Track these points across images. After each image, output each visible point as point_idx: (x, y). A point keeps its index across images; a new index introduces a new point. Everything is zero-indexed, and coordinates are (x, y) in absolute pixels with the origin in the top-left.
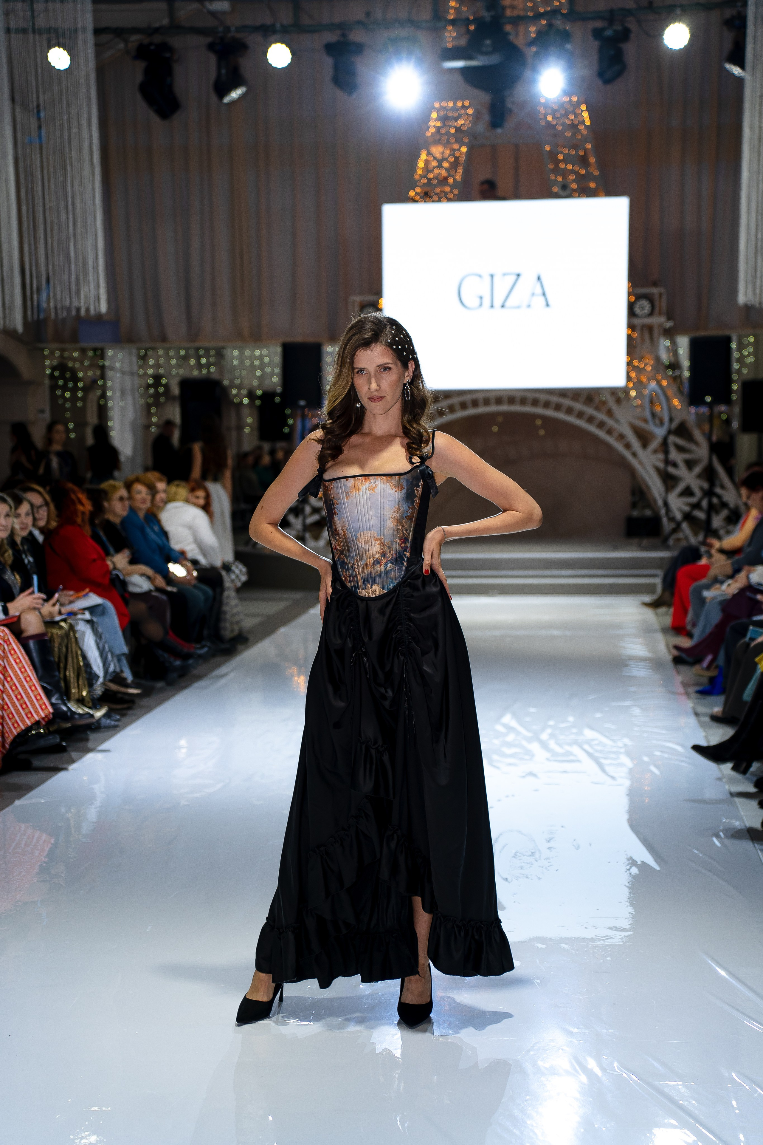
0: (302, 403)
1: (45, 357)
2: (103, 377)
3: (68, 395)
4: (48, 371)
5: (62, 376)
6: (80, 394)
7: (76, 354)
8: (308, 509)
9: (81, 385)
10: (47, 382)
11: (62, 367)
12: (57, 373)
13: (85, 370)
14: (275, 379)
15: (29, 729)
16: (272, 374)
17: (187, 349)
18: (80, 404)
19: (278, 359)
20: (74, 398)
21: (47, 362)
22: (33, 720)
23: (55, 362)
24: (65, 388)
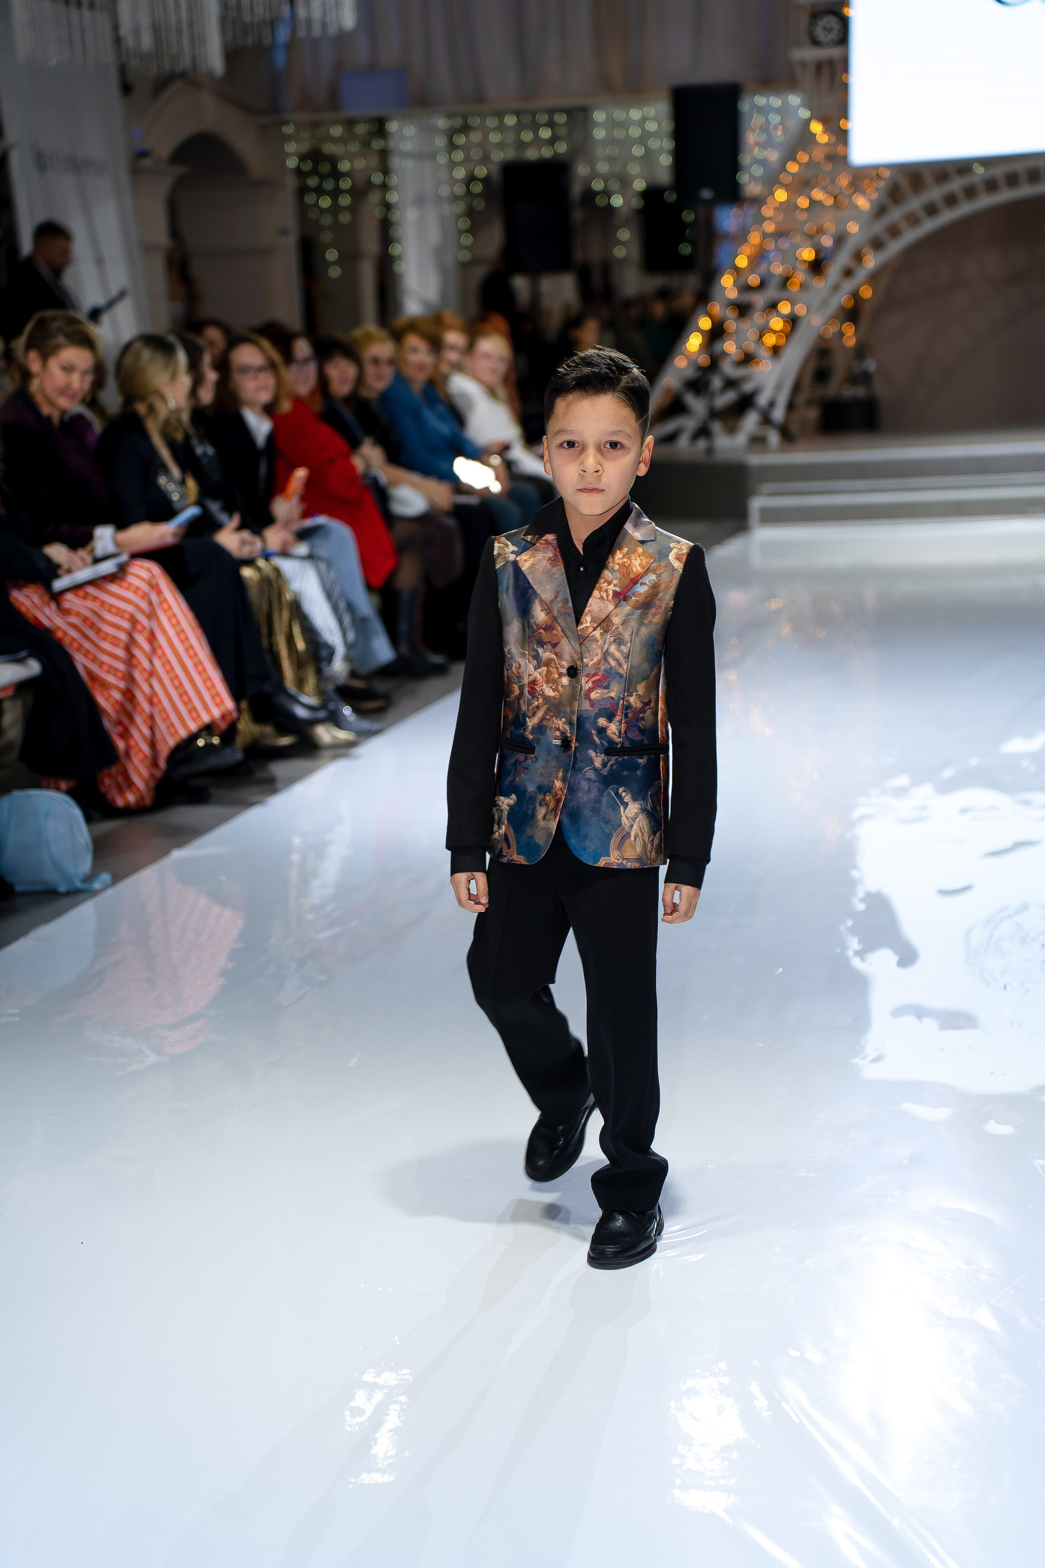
0: (706, 194)
1: (287, 138)
2: (386, 171)
3: (325, 202)
4: (292, 163)
5: (315, 172)
6: (345, 201)
7: (337, 131)
8: (717, 382)
9: (346, 184)
10: (291, 182)
11: (315, 156)
12: (308, 166)
13: (351, 157)
14: (666, 160)
15: (194, 737)
16: (661, 150)
17: (518, 113)
18: (345, 218)
19: (667, 126)
20: (335, 209)
21: (291, 147)
22: (200, 723)
23: (305, 147)
24: (319, 191)
